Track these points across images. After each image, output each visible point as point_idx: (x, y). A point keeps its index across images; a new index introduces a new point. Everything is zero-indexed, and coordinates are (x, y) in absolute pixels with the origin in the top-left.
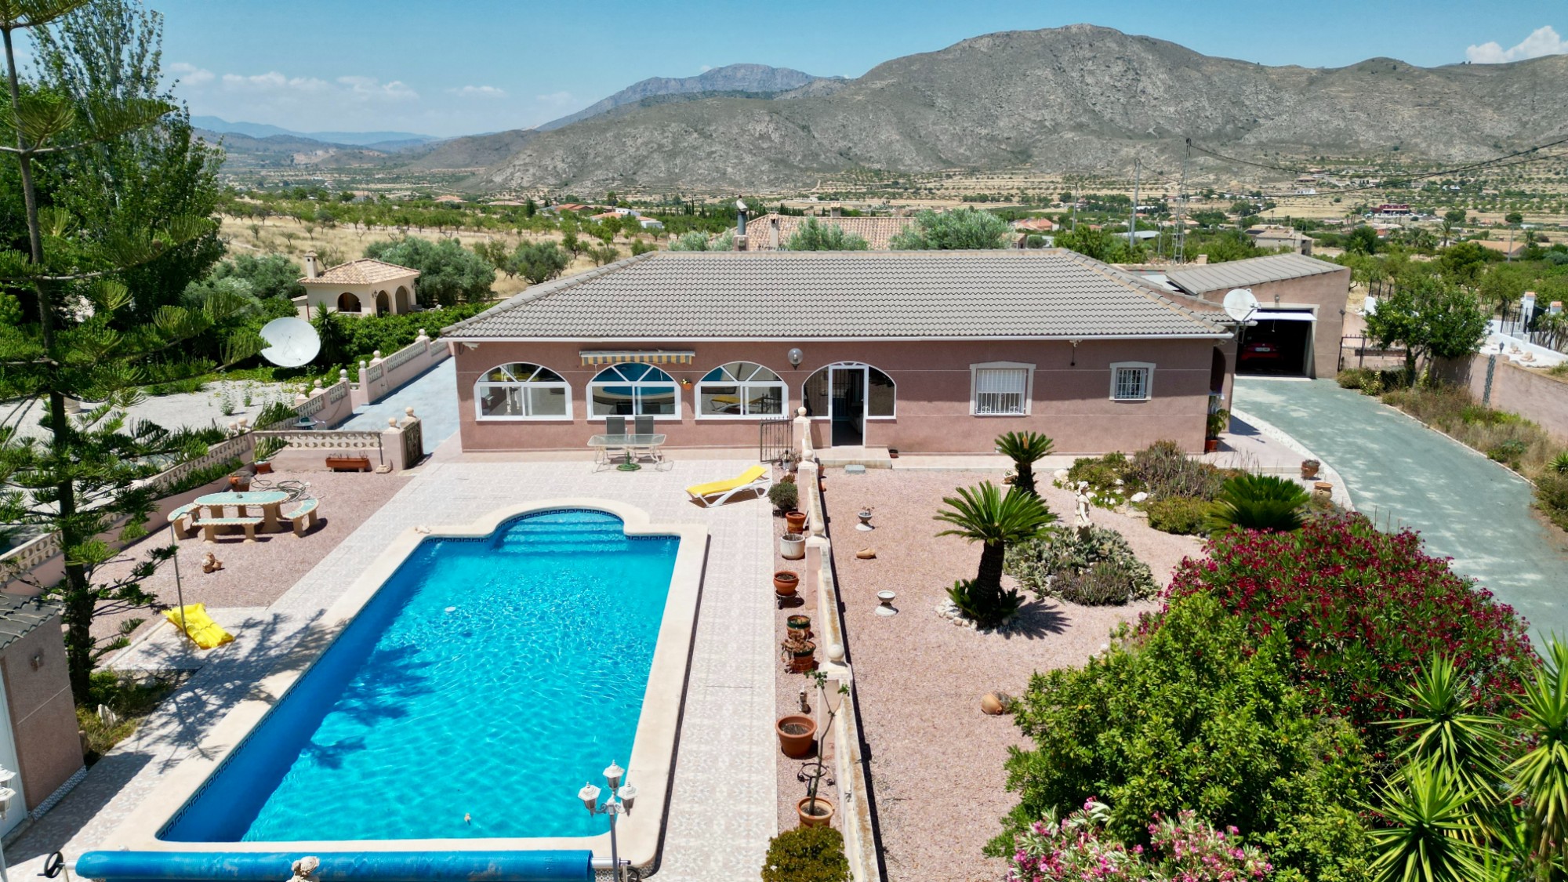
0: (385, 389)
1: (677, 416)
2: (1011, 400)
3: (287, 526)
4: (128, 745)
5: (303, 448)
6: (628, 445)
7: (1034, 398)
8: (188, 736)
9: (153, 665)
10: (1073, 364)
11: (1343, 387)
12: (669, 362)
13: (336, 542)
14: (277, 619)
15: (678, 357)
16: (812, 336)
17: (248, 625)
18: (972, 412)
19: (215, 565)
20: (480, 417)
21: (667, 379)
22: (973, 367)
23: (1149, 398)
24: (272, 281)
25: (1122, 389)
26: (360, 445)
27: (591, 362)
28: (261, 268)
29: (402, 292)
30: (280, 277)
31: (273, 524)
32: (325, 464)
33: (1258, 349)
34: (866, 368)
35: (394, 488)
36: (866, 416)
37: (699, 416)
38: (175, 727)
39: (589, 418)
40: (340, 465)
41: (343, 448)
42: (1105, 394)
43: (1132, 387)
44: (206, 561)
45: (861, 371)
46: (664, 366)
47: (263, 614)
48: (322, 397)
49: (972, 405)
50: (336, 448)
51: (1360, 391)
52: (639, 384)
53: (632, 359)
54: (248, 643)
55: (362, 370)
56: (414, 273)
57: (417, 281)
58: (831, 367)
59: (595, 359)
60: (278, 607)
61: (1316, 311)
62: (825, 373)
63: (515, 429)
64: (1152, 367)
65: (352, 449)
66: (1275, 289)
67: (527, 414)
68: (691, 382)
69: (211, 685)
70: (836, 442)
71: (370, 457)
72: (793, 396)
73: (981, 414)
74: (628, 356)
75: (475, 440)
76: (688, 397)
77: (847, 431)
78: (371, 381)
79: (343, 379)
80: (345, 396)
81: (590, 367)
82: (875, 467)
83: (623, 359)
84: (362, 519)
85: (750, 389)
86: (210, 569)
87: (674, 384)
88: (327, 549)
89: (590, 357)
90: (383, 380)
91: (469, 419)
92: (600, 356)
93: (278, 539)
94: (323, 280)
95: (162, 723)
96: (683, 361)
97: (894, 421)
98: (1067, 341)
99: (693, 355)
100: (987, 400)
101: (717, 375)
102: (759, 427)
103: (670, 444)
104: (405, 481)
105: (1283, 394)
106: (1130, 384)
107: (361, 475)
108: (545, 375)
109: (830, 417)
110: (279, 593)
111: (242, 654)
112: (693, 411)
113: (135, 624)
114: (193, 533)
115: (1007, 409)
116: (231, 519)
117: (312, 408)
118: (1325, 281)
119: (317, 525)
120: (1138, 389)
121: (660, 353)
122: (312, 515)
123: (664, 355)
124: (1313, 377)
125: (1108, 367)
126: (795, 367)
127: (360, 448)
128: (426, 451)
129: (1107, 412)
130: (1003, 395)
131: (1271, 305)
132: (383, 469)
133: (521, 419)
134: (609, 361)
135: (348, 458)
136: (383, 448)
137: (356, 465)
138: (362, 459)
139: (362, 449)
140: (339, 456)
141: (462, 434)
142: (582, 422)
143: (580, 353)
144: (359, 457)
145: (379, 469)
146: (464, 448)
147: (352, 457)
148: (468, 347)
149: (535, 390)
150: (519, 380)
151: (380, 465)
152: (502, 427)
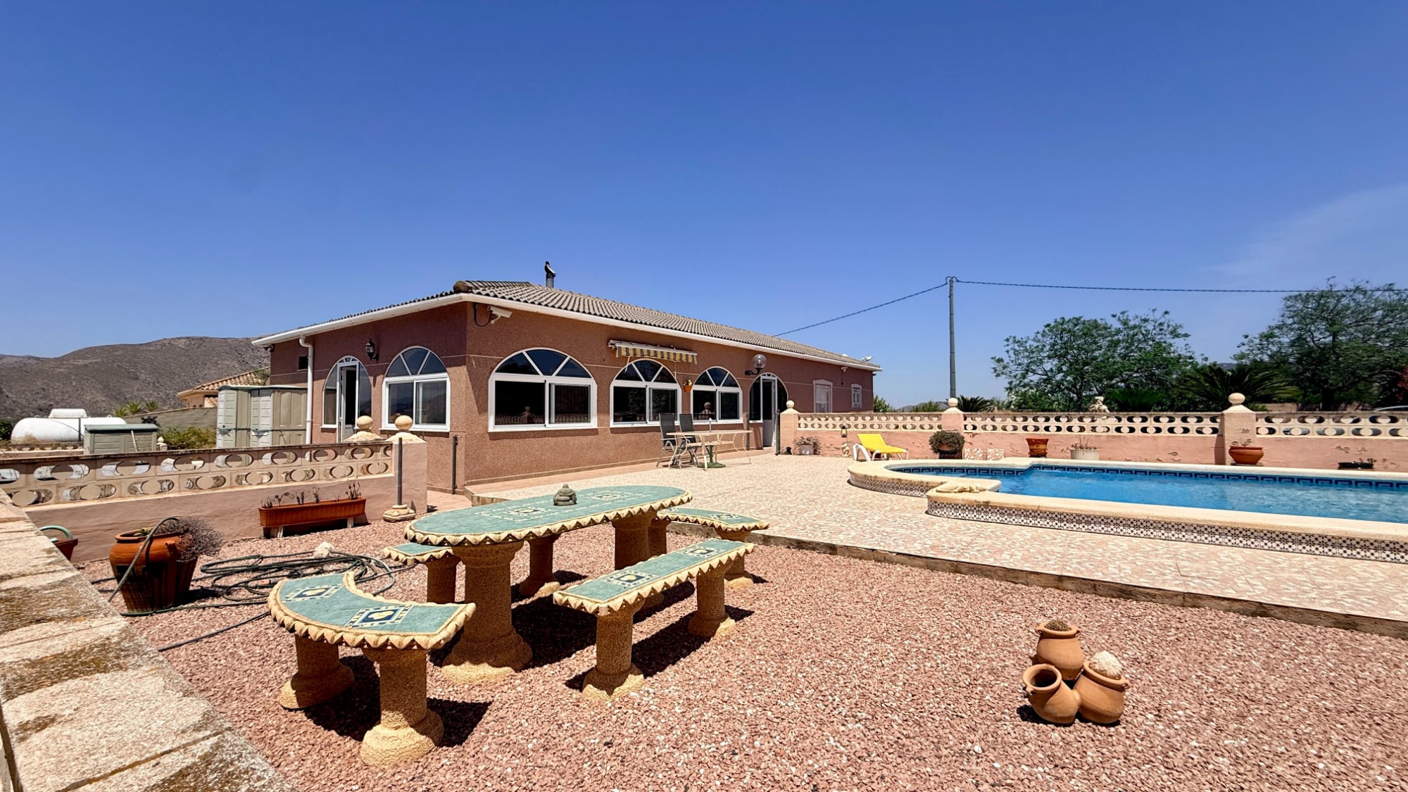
7: (833, 407)
10: (842, 383)
12: (681, 360)
15: (682, 356)
20: (493, 426)
21: (672, 380)
22: (814, 382)
25: (854, 402)
27: (622, 354)
32: (260, 521)
34: (776, 379)
40: (291, 519)
41: (298, 482)
45: (774, 383)
46: (671, 366)
50: (269, 486)
52: (652, 384)
53: (653, 354)
58: (762, 377)
59: (625, 352)
62: (760, 383)
63: (536, 443)
64: (861, 387)
65: (320, 481)
67: (550, 421)
68: (689, 384)
71: (365, 494)
72: (744, 402)
74: (650, 351)
75: (480, 463)
76: (685, 400)
83: (648, 354)
85: (722, 394)
87: (677, 387)
89: (625, 347)
91: (478, 431)
92: (632, 348)
96: (690, 360)
98: (843, 366)
99: (696, 354)
100: (818, 408)
101: (703, 379)
106: (855, 398)
107: (347, 534)
108: (571, 370)
123: (674, 352)
125: (851, 386)
126: (747, 374)
130: (823, 405)
132: (406, 511)
133: (544, 429)
134: (639, 355)
135: (318, 501)
136: (392, 473)
137: (341, 514)
138: (353, 499)
139: (345, 479)
140: (298, 498)
141: (467, 455)
142: (605, 430)
143: (612, 341)
144: (344, 497)
145: (396, 513)
146: (467, 478)
147: (327, 498)
148: (495, 316)
149: (558, 388)
150: (545, 373)
151: (397, 506)
152: (521, 441)
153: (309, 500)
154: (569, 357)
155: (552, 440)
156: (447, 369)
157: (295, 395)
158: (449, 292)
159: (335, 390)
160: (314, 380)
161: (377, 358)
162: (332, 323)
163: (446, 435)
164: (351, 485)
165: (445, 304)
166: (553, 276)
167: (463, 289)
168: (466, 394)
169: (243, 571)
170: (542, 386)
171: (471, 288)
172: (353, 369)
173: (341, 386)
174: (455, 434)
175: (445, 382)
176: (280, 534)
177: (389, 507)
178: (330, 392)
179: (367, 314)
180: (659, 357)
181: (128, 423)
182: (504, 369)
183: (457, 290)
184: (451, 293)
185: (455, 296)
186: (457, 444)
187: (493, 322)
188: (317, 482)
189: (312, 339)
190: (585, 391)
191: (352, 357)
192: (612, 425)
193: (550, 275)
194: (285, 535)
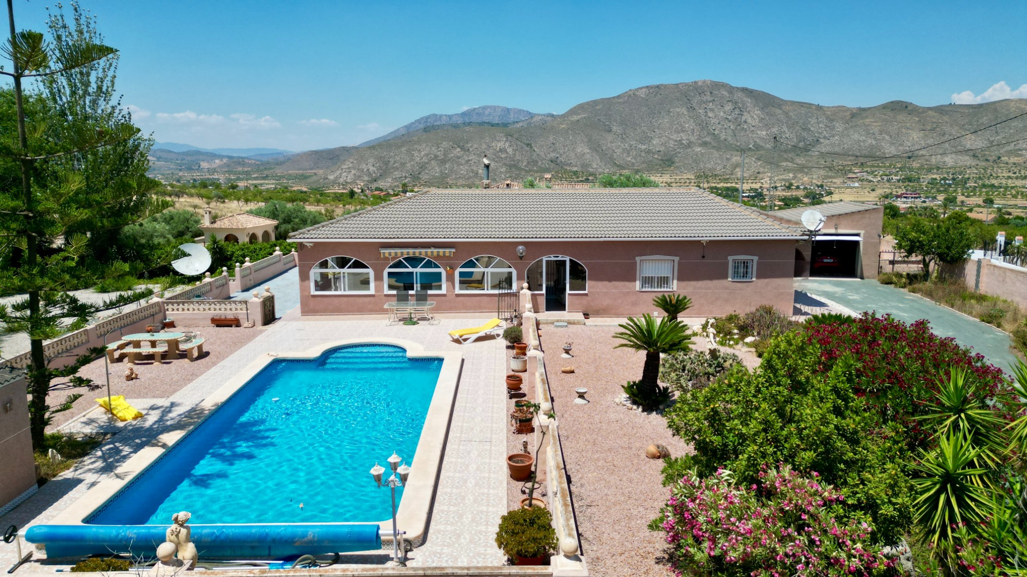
0: (252, 283)
1: (444, 291)
2: (663, 281)
3: (184, 355)
4: (68, 474)
5: (196, 312)
6: (410, 308)
7: (679, 280)
8: (108, 468)
9: (88, 430)
10: (703, 257)
11: (882, 283)
12: (438, 255)
13: (214, 364)
14: (173, 405)
15: (444, 252)
16: (532, 238)
17: (153, 408)
18: (638, 288)
19: (134, 376)
20: (313, 292)
21: (436, 266)
22: (638, 259)
23: (754, 279)
24: (181, 228)
25: (736, 274)
26: (234, 309)
27: (387, 255)
28: (176, 219)
29: (266, 235)
30: (186, 224)
31: (174, 353)
32: (210, 322)
33: (825, 261)
34: (567, 259)
35: (254, 336)
36: (568, 291)
37: (458, 291)
38: (100, 464)
39: (386, 293)
40: (220, 323)
41: (223, 312)
42: (726, 277)
43: (743, 272)
44: (128, 372)
45: (564, 262)
46: (435, 258)
47: (164, 402)
48: (210, 283)
49: (638, 284)
50: (218, 312)
51: (893, 285)
52: (419, 270)
53: (414, 253)
54: (152, 418)
55: (237, 269)
56: (275, 222)
57: (277, 228)
58: (545, 259)
59: (390, 254)
60: (174, 398)
61: (862, 235)
62: (541, 260)
63: (336, 300)
64: (756, 258)
65: (228, 312)
66: (834, 221)
67: (344, 290)
68: (453, 268)
69: (126, 441)
70: (549, 308)
71: (240, 317)
72: (520, 278)
73: (644, 290)
74: (411, 252)
75: (309, 307)
76: (450, 278)
77: (556, 302)
78: (243, 277)
79: (225, 274)
80: (225, 285)
81: (386, 259)
82: (574, 323)
83: (408, 253)
84: (231, 352)
85: (492, 273)
86: (130, 378)
87: (441, 270)
88: (208, 368)
89: (386, 252)
90: (251, 277)
91: (306, 294)
92: (393, 251)
93: (177, 364)
94: (215, 226)
95: (92, 462)
96: (447, 254)
97: (586, 295)
98: (699, 241)
99: (454, 250)
100: (647, 281)
101: (471, 264)
102: (497, 298)
103: (437, 309)
104: (261, 332)
105: (842, 287)
106: (741, 270)
107: (234, 329)
108: (357, 265)
109: (544, 292)
110: (175, 391)
111: (148, 424)
112: (454, 288)
113: (76, 397)
114: (120, 359)
115: (661, 287)
116: (146, 350)
117: (203, 290)
118: (867, 215)
119: (203, 355)
120: (747, 273)
121: (433, 250)
122: (200, 347)
123: (435, 251)
124: (862, 278)
125: (727, 259)
126: (521, 258)
127: (234, 311)
128: (277, 316)
129: (726, 288)
130: (658, 277)
131: (833, 231)
132: (249, 325)
133: (340, 293)
134: (404, 254)
136: (248, 311)
137: (230, 323)
138: (236, 318)
140: (219, 316)
141: (302, 304)
142: (381, 295)
143: (380, 249)
144: (233, 317)
146: (302, 313)
147: (230, 317)
148: (307, 246)
149: (349, 274)
150: (340, 268)
152: (328, 299)
153: (223, 317)
154: (354, 259)
155: (345, 299)
164: (237, 314)
170: (338, 274)
177: (245, 323)
190: (367, 275)
194: (217, 327)
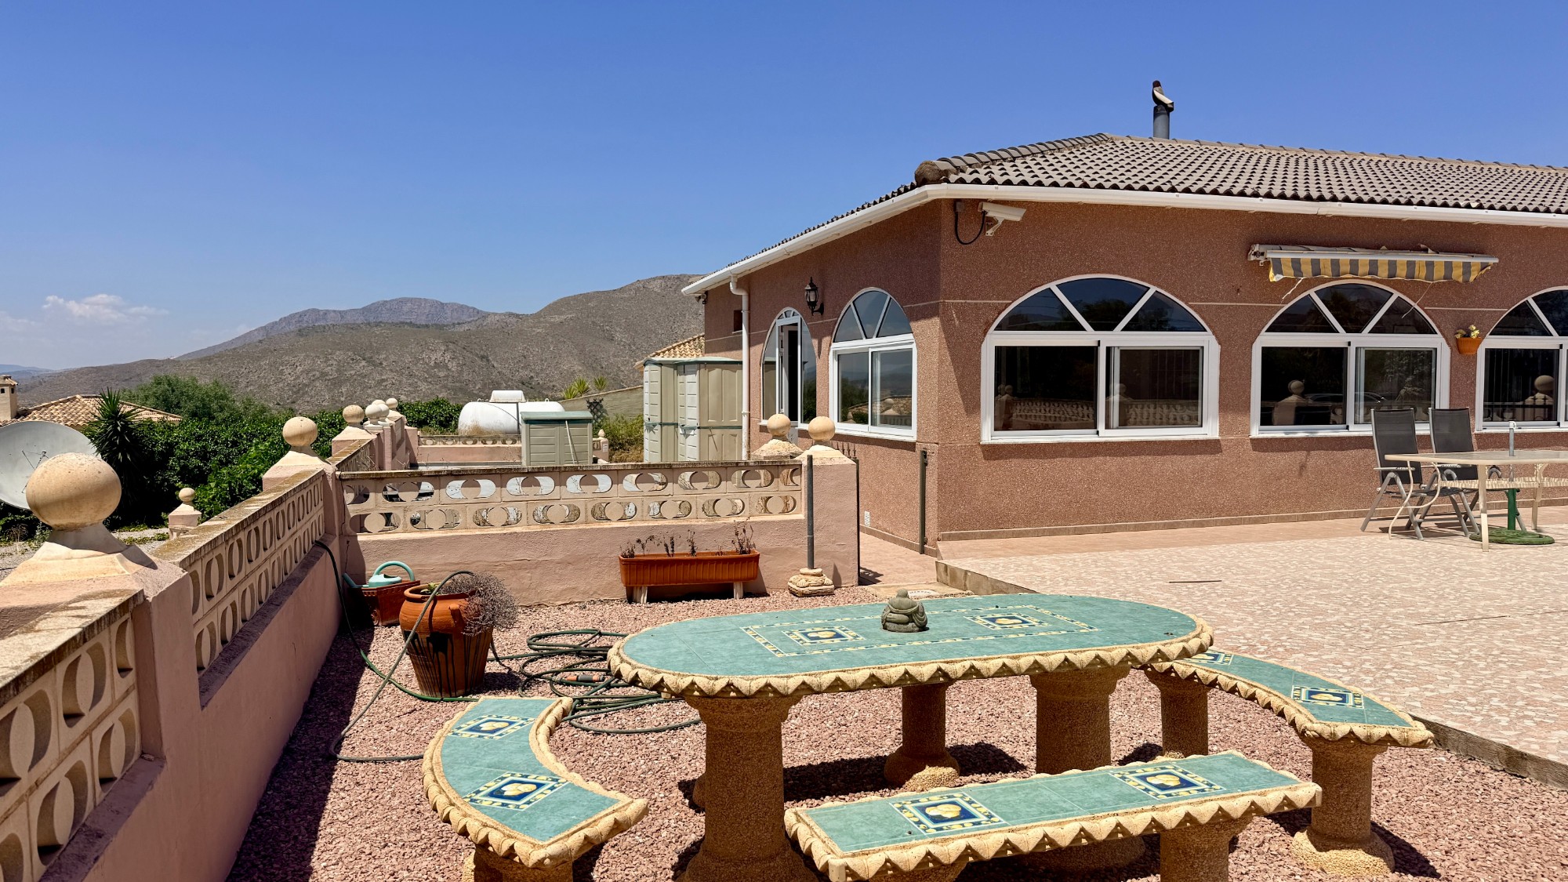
20: (989, 435)
21: (1422, 327)
27: (1275, 275)
32: (616, 577)
37: (1481, 424)
39: (1256, 434)
40: (664, 578)
41: (672, 519)
46: (1420, 292)
50: (644, 523)
52: (1363, 339)
59: (1285, 269)
63: (1078, 467)
67: (1108, 427)
68: (1470, 336)
71: (753, 546)
74: (1365, 263)
75: (972, 501)
87: (1436, 342)
89: (1285, 260)
91: (963, 441)
92: (1301, 257)
108: (1157, 317)
112: (1473, 412)
132: (819, 579)
133: (1094, 439)
134: (1327, 272)
135: (693, 551)
136: (801, 515)
137: (723, 574)
138: (744, 552)
139: (732, 520)
140: (666, 545)
141: (941, 486)
142: (1239, 443)
143: (1257, 248)
144: (730, 548)
145: (803, 582)
146: (942, 526)
147: (707, 547)
148: (992, 221)
149: (1128, 355)
150: (1096, 328)
151: (806, 570)
152: (1047, 463)
153: (682, 550)
154: (1153, 290)
155: (1112, 463)
156: (914, 325)
157: (727, 373)
158: (908, 185)
159: (774, 363)
160: (750, 345)
161: (821, 310)
162: (765, 253)
163: (909, 446)
164: (744, 527)
165: (905, 208)
166: (1169, 109)
167: (930, 175)
168: (940, 374)
169: (566, 653)
170: (1091, 352)
171: (946, 172)
172: (793, 328)
173: (781, 358)
174: (924, 445)
175: (909, 352)
176: (644, 598)
177: (796, 571)
178: (769, 366)
179: (805, 236)
180: (1383, 273)
181: (566, 409)
182: (1015, 322)
183: (922, 180)
184: (913, 187)
185: (916, 191)
186: (926, 464)
187: (990, 232)
188: (694, 522)
189: (747, 280)
190: (1191, 359)
191: (793, 310)
192: (1256, 431)
193: (1162, 109)
194: (650, 600)
